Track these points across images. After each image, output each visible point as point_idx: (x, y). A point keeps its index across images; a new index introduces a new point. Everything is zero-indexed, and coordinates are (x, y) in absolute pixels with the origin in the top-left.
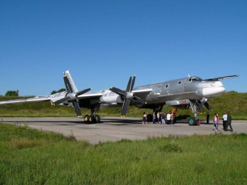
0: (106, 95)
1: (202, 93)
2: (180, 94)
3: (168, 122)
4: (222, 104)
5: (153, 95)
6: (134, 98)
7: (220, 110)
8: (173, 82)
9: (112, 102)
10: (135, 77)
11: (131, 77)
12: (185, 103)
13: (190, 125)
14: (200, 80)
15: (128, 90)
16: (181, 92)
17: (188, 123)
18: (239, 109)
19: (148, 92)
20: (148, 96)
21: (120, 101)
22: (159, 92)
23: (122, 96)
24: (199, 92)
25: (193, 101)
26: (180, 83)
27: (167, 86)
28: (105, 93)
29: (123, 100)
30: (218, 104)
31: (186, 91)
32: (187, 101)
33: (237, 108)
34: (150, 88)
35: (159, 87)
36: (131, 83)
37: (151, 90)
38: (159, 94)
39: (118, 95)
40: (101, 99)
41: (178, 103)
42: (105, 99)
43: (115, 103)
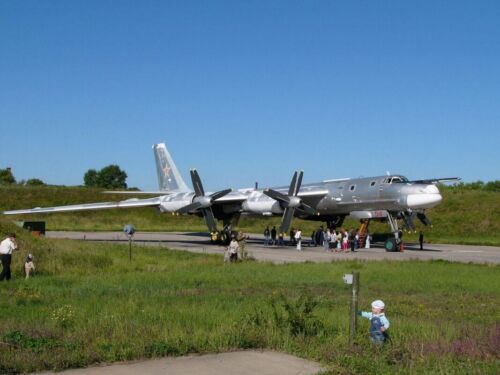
0: (253, 200)
1: (406, 202)
2: (374, 201)
4: (459, 215)
5: (329, 200)
6: (301, 207)
7: (453, 227)
8: (362, 181)
9: (264, 211)
10: (302, 173)
11: (296, 173)
12: (380, 216)
13: (388, 250)
14: (405, 181)
15: (291, 193)
16: (375, 198)
17: (384, 247)
18: (491, 225)
19: (322, 196)
20: (322, 201)
21: (278, 210)
22: (339, 196)
23: (282, 202)
24: (402, 201)
25: (394, 214)
26: (373, 184)
27: (352, 188)
28: (252, 195)
29: (283, 209)
30: (452, 213)
31: (382, 197)
32: (384, 213)
33: (486, 222)
34: (324, 189)
35: (340, 188)
36: (297, 182)
37: (327, 192)
38: (339, 199)
39: (274, 201)
40: (244, 204)
41: (369, 214)
42: (252, 205)
43: (269, 213)
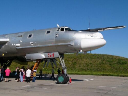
1: (80, 44)
3: (28, 80)
5: (10, 46)
12: (53, 57)
19: (4, 43)
20: (3, 47)
22: (19, 42)
24: (76, 44)
26: (49, 32)
27: (30, 36)
32: (57, 55)
34: (6, 38)
35: (19, 37)
37: (8, 40)
38: (18, 45)
41: (43, 56)
